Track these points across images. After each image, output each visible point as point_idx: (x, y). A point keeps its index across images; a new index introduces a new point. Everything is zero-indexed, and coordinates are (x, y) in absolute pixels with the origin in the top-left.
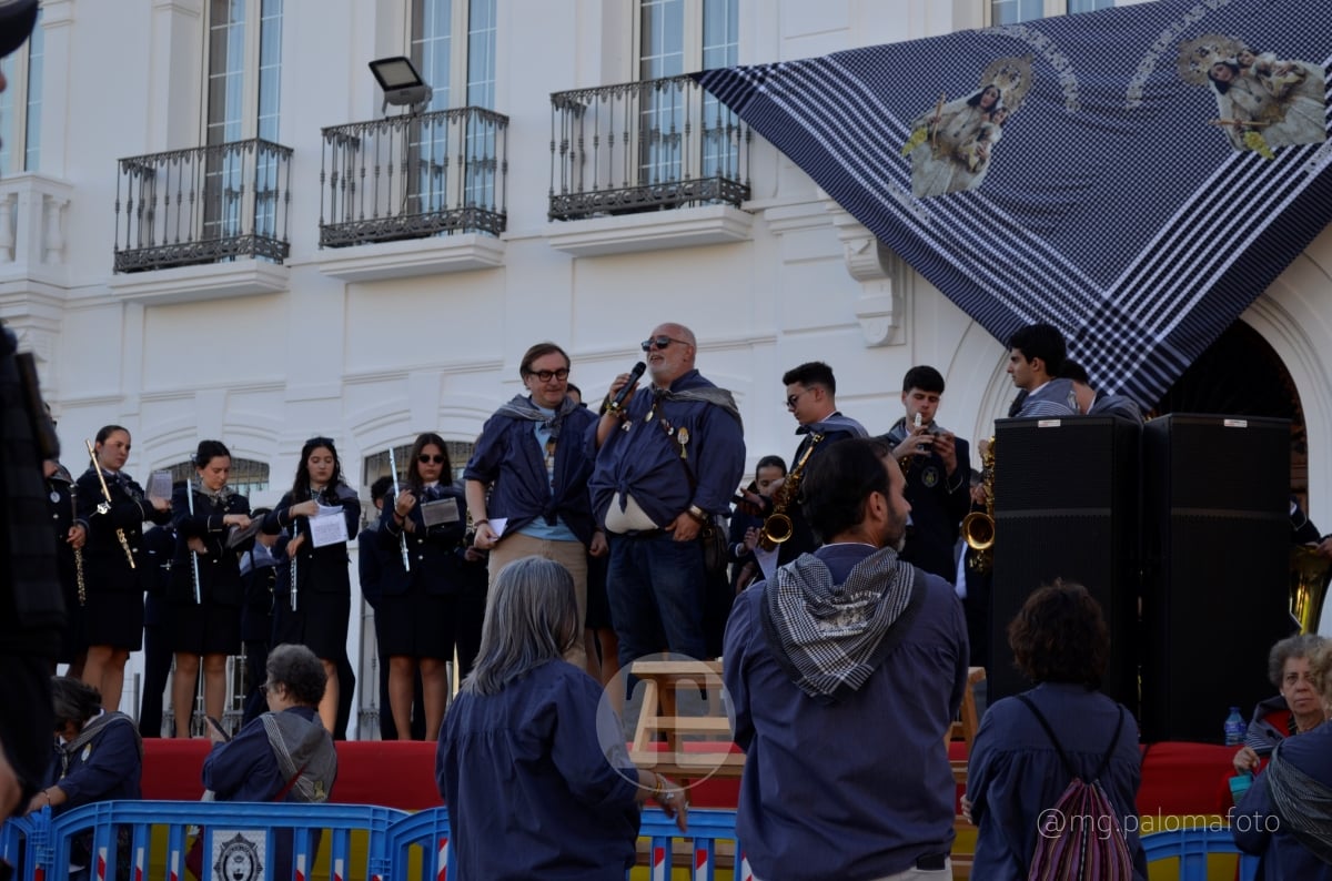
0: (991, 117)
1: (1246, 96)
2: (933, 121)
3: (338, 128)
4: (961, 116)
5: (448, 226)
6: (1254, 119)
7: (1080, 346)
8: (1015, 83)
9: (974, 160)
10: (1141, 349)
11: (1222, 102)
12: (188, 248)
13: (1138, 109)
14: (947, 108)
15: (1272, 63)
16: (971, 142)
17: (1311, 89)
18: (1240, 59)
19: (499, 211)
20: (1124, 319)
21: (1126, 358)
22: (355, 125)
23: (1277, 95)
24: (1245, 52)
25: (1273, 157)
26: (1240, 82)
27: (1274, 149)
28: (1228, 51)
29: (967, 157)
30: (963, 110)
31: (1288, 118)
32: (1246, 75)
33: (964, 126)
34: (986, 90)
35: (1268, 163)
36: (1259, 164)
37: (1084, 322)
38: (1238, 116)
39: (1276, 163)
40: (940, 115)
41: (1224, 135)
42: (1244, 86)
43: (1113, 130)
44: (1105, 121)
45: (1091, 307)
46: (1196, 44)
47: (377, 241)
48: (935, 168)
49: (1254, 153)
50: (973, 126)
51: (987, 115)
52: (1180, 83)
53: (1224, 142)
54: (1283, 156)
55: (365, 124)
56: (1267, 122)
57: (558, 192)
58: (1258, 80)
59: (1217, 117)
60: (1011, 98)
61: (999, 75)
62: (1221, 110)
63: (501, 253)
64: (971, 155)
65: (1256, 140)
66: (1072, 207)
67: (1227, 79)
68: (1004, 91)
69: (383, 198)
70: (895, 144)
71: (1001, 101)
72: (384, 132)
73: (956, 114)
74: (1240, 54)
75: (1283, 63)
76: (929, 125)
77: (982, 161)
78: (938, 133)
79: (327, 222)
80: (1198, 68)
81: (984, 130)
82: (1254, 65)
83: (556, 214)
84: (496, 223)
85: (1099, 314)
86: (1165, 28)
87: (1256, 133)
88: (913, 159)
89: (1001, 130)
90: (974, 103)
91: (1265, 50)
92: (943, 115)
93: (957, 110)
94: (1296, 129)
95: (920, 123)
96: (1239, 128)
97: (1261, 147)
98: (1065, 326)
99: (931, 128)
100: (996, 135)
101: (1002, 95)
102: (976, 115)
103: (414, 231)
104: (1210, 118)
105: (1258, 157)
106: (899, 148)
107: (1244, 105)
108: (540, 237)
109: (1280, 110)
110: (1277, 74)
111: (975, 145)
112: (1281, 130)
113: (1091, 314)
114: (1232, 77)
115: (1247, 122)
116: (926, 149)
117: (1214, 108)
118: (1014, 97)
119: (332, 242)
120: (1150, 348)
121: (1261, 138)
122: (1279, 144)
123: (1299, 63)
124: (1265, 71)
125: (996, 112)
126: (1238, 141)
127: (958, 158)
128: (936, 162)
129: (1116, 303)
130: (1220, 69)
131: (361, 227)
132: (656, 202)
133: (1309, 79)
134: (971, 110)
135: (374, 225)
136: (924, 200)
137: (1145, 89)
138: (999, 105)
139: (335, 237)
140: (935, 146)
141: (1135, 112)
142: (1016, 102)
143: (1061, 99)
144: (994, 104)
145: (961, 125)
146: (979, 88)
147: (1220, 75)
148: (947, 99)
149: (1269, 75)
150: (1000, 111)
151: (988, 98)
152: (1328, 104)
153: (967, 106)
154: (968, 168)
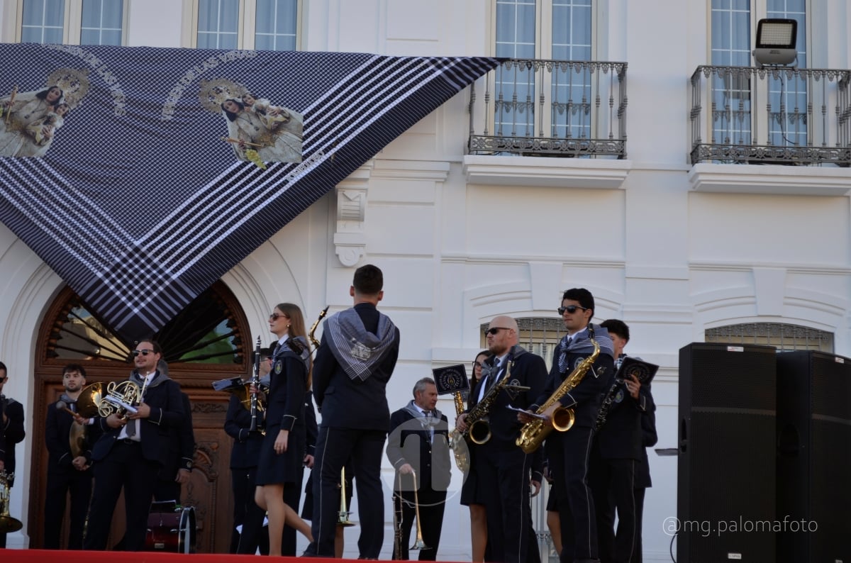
0: (55, 110)
1: (247, 126)
2: (8, 104)
4: (31, 105)
6: (253, 142)
7: (113, 276)
8: (73, 89)
9: (40, 137)
10: (160, 282)
11: (231, 126)
13: (170, 121)
14: (20, 96)
15: (267, 106)
16: (39, 124)
17: (294, 128)
18: (244, 99)
20: (149, 261)
21: (148, 288)
23: (270, 128)
24: (248, 96)
25: (265, 168)
26: (244, 115)
27: (266, 163)
28: (236, 93)
29: (34, 134)
30: (32, 100)
31: (276, 144)
32: (249, 111)
33: (33, 112)
34: (51, 89)
35: (261, 171)
36: (255, 171)
37: (118, 260)
38: (241, 137)
39: (267, 172)
40: (13, 101)
41: (232, 149)
42: (247, 118)
44: (144, 126)
45: (125, 250)
46: (212, 85)
48: (8, 138)
49: (252, 164)
50: (41, 113)
51: (53, 107)
52: (202, 109)
53: (231, 153)
54: (272, 168)
56: (262, 145)
58: (257, 116)
59: (227, 136)
60: (70, 99)
61: (61, 79)
62: (229, 132)
64: (37, 133)
65: (254, 155)
66: (115, 180)
67: (235, 112)
68: (65, 92)
71: (63, 99)
73: (27, 102)
74: (244, 97)
75: (274, 107)
76: (4, 106)
77: (47, 138)
78: (12, 113)
80: (214, 100)
81: (49, 118)
82: (254, 105)
85: (130, 255)
86: (189, 68)
87: (254, 151)
89: (63, 120)
90: (42, 96)
91: (262, 97)
92: (17, 101)
93: (28, 99)
94: (281, 152)
96: (242, 145)
97: (257, 160)
98: (102, 260)
99: (6, 109)
100: (59, 123)
101: (63, 94)
102: (44, 106)
104: (222, 135)
105: (255, 166)
107: (247, 131)
109: (271, 139)
110: (270, 114)
111: (42, 126)
112: (272, 152)
113: (124, 255)
114: (239, 111)
115: (248, 142)
117: (225, 129)
118: (74, 99)
120: (167, 283)
121: (257, 155)
122: (270, 160)
123: (286, 109)
124: (262, 111)
125: (59, 106)
126: (241, 154)
127: (27, 133)
128: (9, 134)
129: (144, 249)
130: (230, 104)
133: (292, 121)
134: (39, 102)
137: (176, 109)
138: (62, 102)
140: (8, 122)
141: (167, 123)
142: (75, 101)
143: (111, 105)
144: (58, 100)
145: (31, 111)
146: (45, 86)
147: (230, 109)
148: (20, 90)
149: (265, 114)
150: (63, 106)
151: (52, 95)
152: (304, 139)
153: (36, 98)
154: (35, 142)
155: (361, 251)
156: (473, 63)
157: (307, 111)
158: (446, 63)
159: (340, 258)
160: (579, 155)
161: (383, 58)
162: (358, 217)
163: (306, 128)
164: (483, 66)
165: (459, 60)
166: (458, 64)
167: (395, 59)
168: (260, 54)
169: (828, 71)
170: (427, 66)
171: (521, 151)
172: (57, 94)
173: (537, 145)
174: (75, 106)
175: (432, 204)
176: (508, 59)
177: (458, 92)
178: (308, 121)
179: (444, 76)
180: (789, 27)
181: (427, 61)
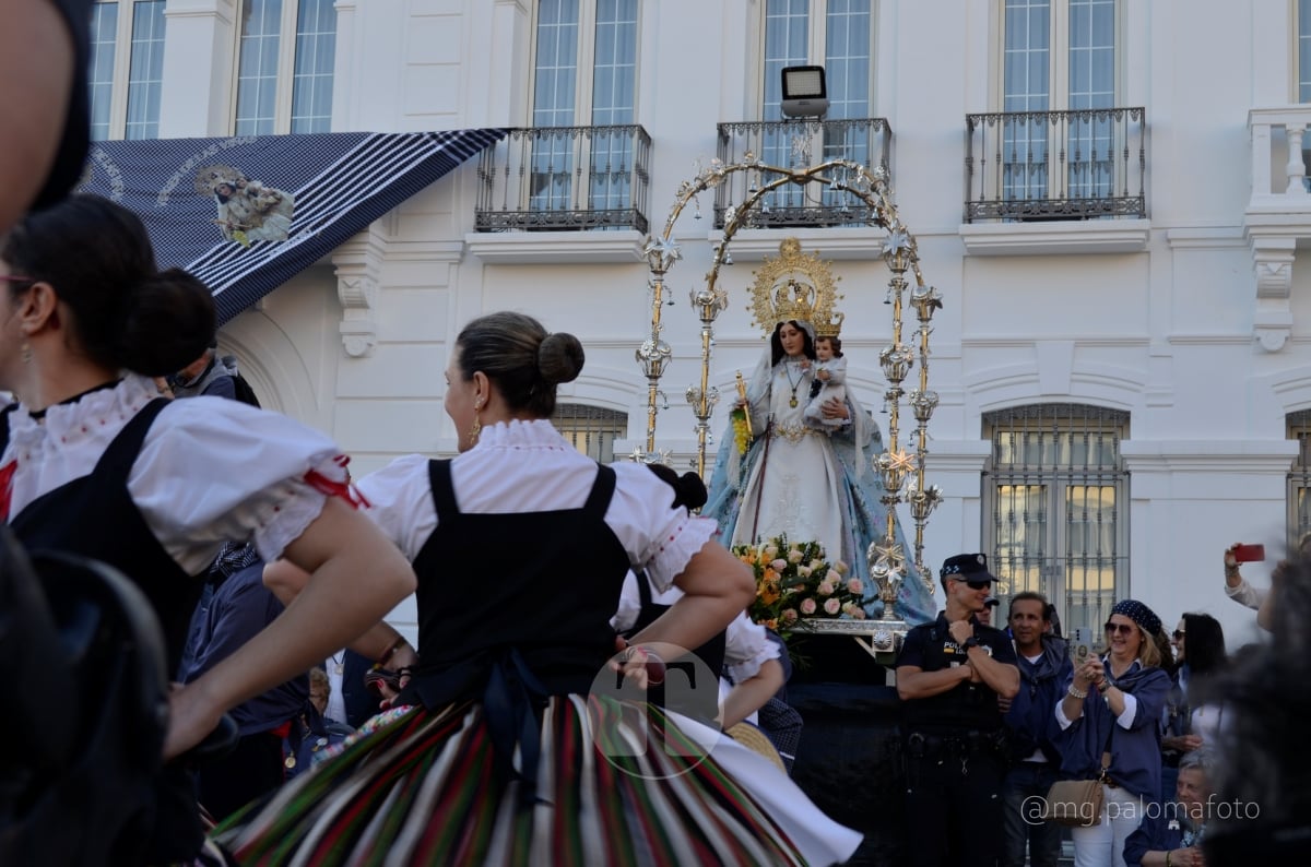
1: (238, 207)
6: (241, 223)
11: (221, 208)
13: (163, 207)
15: (259, 188)
17: (284, 209)
18: (237, 182)
23: (260, 210)
24: (241, 178)
26: (236, 198)
27: (251, 241)
31: (265, 225)
32: (241, 194)
38: (231, 219)
41: (219, 230)
42: (238, 201)
46: (209, 171)
58: (248, 198)
59: (216, 218)
62: (219, 214)
65: (240, 236)
67: (227, 195)
74: (238, 180)
75: (266, 189)
82: (246, 188)
86: (189, 157)
87: (241, 232)
91: (254, 178)
94: (269, 230)
96: (231, 228)
97: (242, 239)
107: (237, 213)
110: (262, 196)
112: (259, 233)
114: (231, 194)
115: (236, 224)
121: (243, 234)
122: (255, 239)
123: (278, 191)
124: (254, 193)
126: (228, 235)
130: (223, 188)
133: (283, 203)
137: (171, 196)
147: (223, 192)
149: (256, 196)
152: (293, 220)
155: (368, 339)
156: (477, 136)
157: (299, 192)
158: (448, 137)
159: (347, 347)
160: (586, 229)
161: (381, 136)
162: (363, 305)
163: (296, 209)
164: (488, 138)
165: (462, 133)
166: (461, 138)
167: (407, 136)
168: (260, 139)
169: (874, 120)
170: (427, 142)
171: (525, 226)
173: (542, 219)
175: (446, 287)
176: (516, 129)
177: (458, 164)
178: (299, 202)
179: (445, 150)
180: (816, 75)
181: (427, 137)
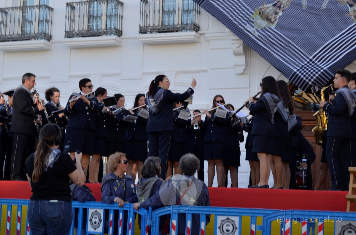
0: (279, 9)
2: (261, 9)
3: (71, 3)
5: (106, 34)
8: (287, 0)
9: (273, 20)
11: (350, 9)
12: (13, 36)
13: (325, 9)
14: (266, 6)
16: (273, 15)
19: (120, 30)
22: (77, 2)
29: (271, 19)
33: (271, 11)
34: (278, 2)
38: (355, 14)
40: (264, 7)
41: (351, 19)
43: (317, 14)
44: (315, 11)
45: (306, 61)
47: (83, 37)
50: (274, 11)
51: (278, 9)
52: (338, 4)
55: (80, 2)
57: (141, 26)
60: (285, 4)
62: (350, 12)
63: (121, 42)
67: (352, 4)
68: (283, 2)
69: (81, 25)
70: (249, 15)
72: (82, 5)
73: (268, 8)
76: (260, 10)
77: (276, 20)
78: (262, 12)
79: (67, 30)
81: (277, 12)
83: (142, 32)
84: (119, 33)
88: (254, 19)
89: (282, 13)
90: (274, 5)
92: (265, 8)
93: (269, 7)
95: (257, 9)
96: (355, 17)
99: (260, 11)
100: (281, 14)
101: (283, 3)
102: (275, 8)
103: (95, 34)
106: (250, 16)
108: (136, 38)
111: (274, 16)
114: (354, 3)
116: (259, 17)
118: (286, 4)
119: (69, 36)
125: (281, 8)
126: (355, 20)
127: (268, 19)
128: (262, 21)
129: (314, 60)
131: (78, 32)
132: (173, 30)
134: (273, 7)
135: (83, 32)
136: (257, 30)
138: (282, 6)
139: (69, 35)
140: (261, 16)
141: (324, 10)
142: (287, 5)
143: (301, 5)
144: (281, 6)
145: (270, 10)
146: (276, 1)
147: (350, 3)
148: (266, 4)
150: (282, 8)
151: (279, 4)
153: (272, 6)
154: (271, 22)
172: (280, 3)
174: (287, 7)
